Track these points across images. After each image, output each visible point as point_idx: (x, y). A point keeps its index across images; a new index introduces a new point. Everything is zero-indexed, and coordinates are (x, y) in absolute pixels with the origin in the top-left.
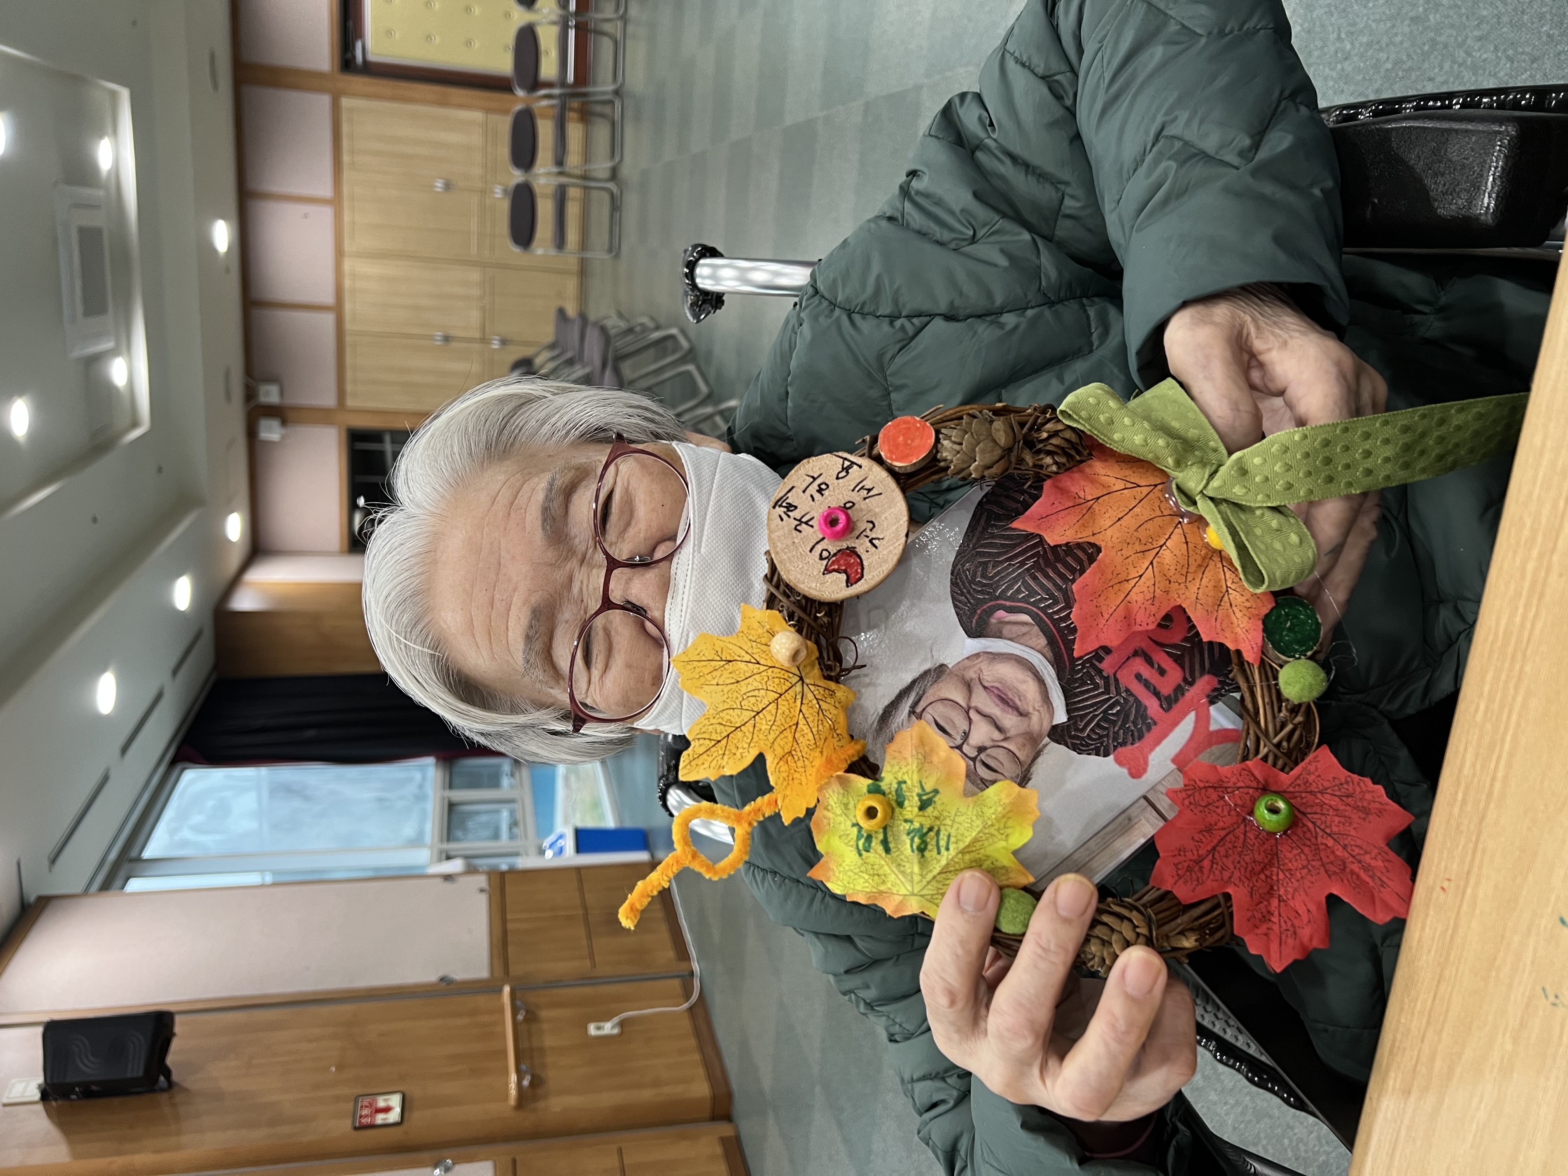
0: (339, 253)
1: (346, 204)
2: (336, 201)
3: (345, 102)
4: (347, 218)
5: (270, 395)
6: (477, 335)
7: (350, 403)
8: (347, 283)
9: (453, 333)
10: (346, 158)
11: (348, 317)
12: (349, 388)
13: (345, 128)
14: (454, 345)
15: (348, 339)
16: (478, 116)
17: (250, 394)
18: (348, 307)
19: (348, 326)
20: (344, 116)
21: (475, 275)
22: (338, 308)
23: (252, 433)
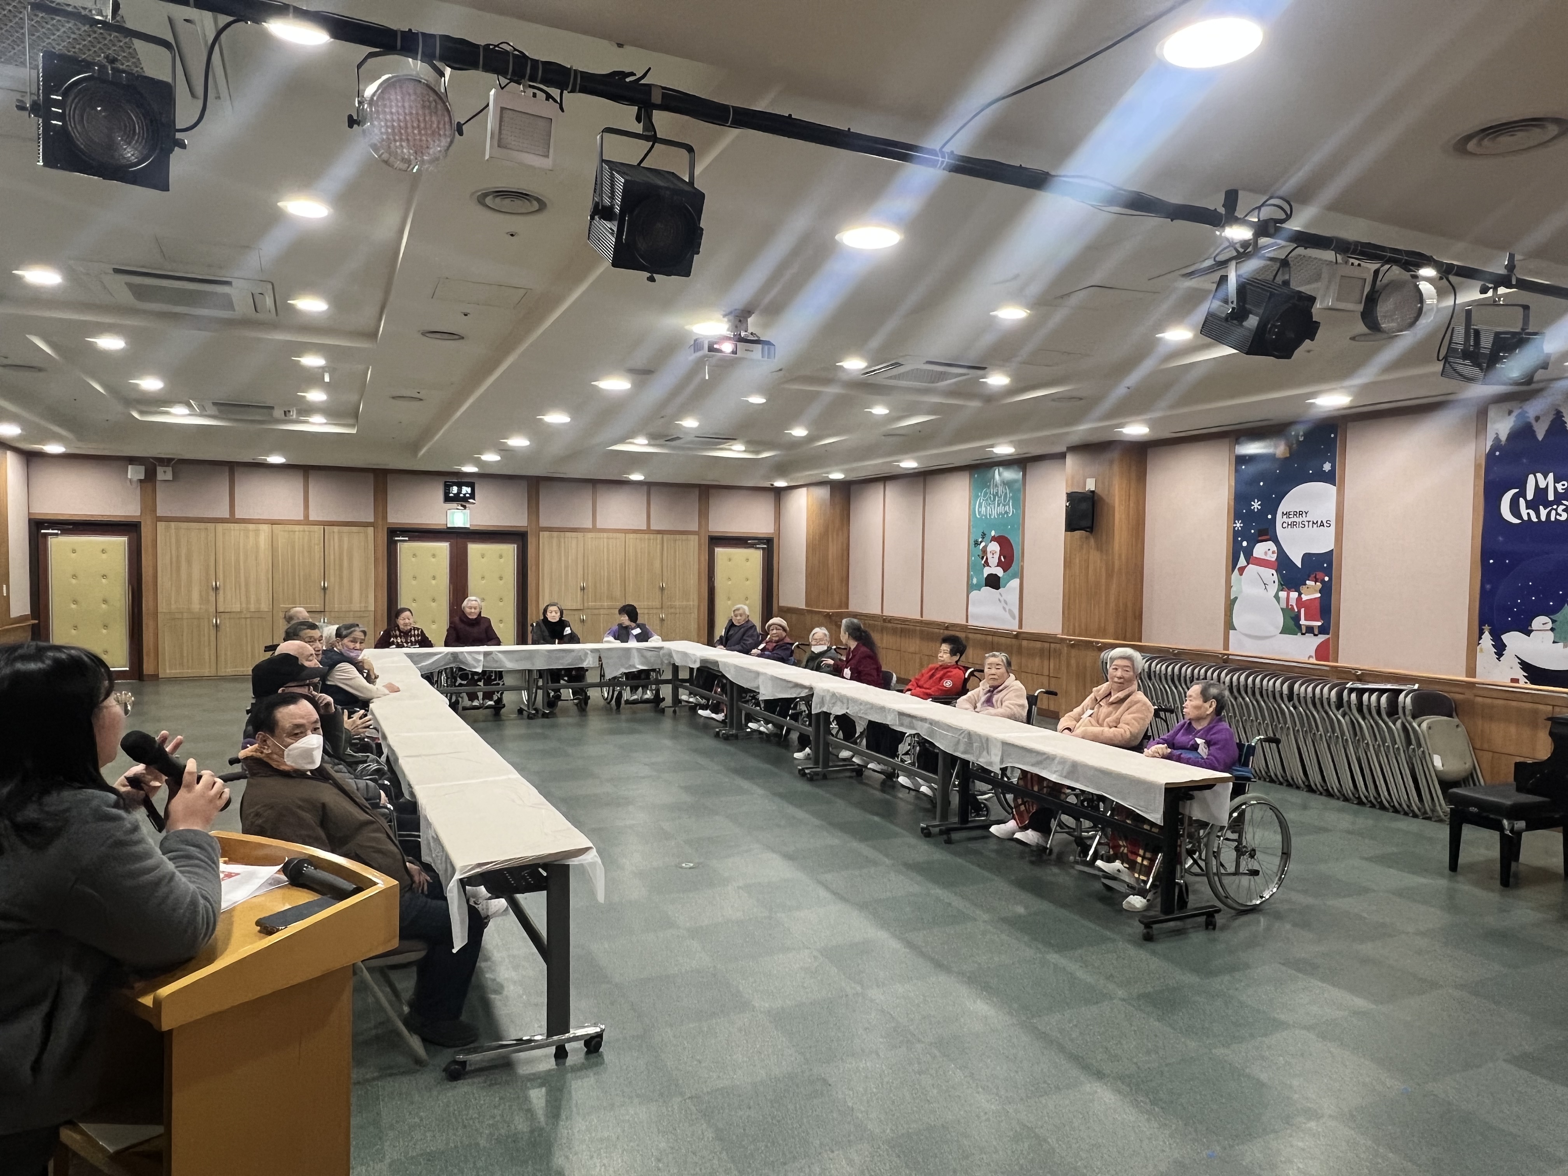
0: (273, 523)
1: (306, 528)
2: (306, 521)
3: (371, 530)
4: (297, 528)
5: (163, 474)
6: (220, 609)
7: (161, 526)
8: (251, 526)
9: (221, 592)
10: (336, 529)
11: (227, 526)
12: (173, 524)
13: (354, 529)
14: (212, 594)
15: (210, 526)
16: (372, 608)
17: (164, 461)
18: (234, 526)
19: (220, 527)
20: (362, 529)
21: (265, 606)
22: (232, 519)
23: (132, 460)
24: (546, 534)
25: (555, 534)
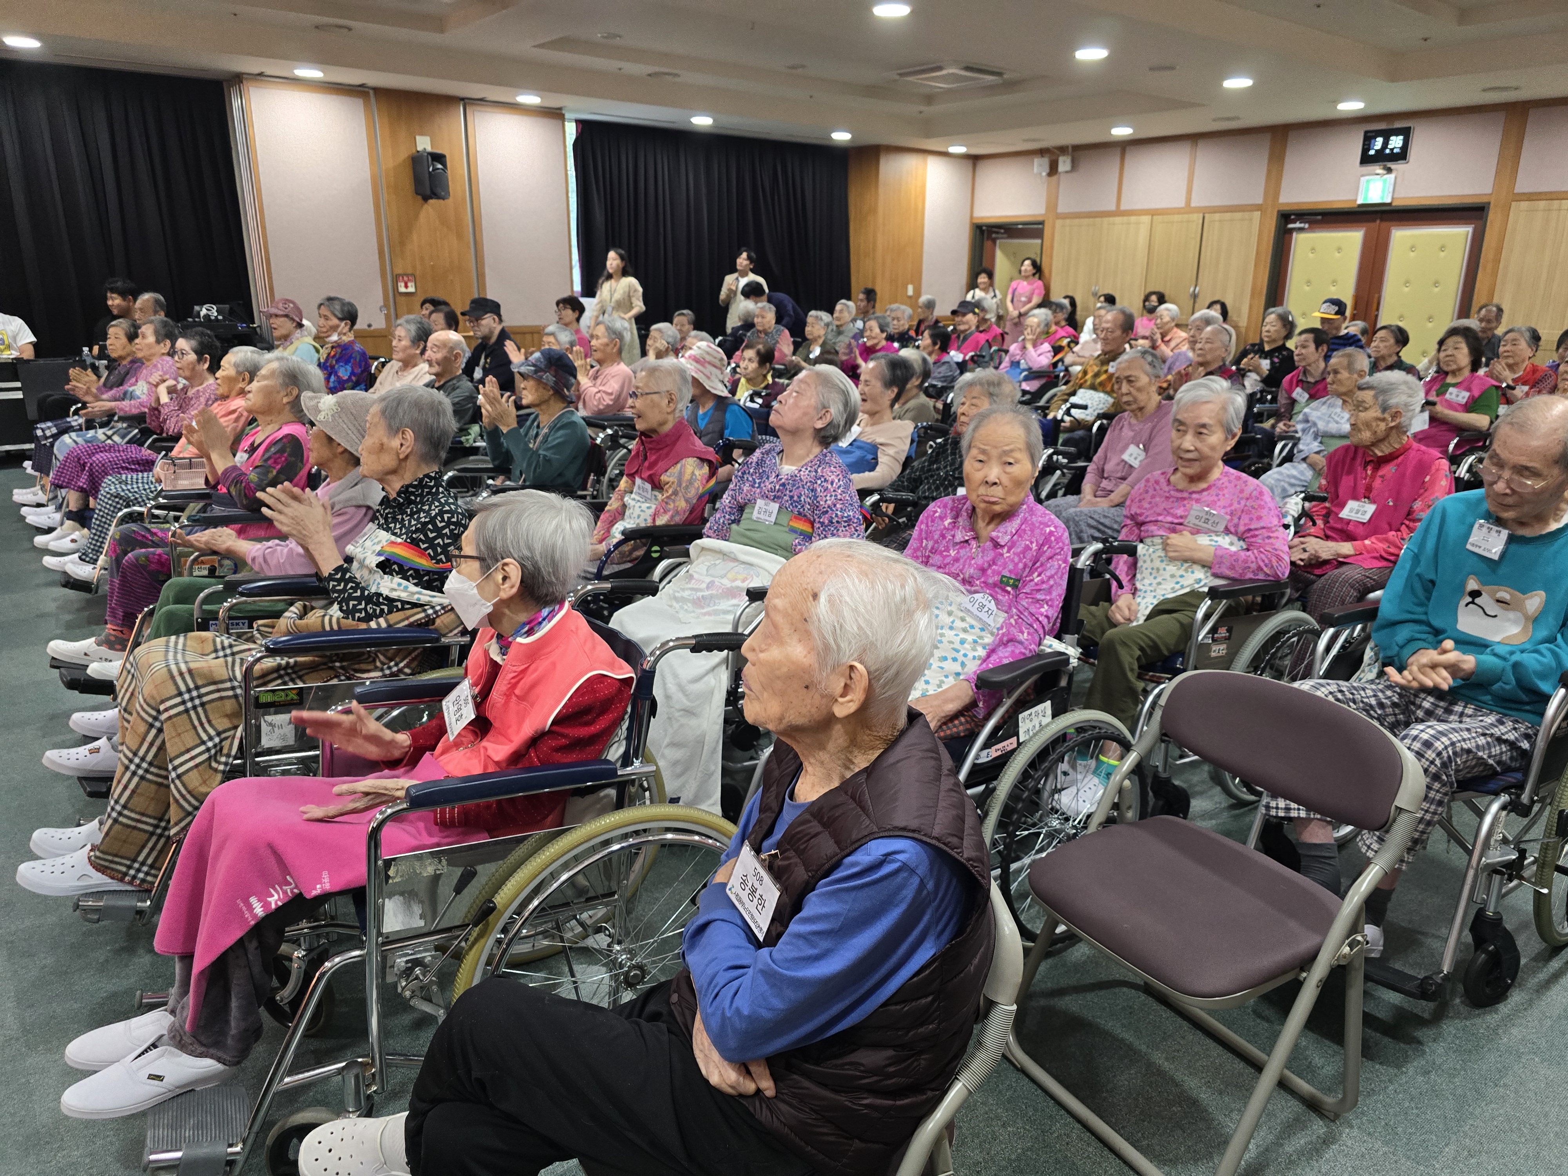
0: (1153, 213)
1: (1186, 217)
2: (1187, 208)
3: (1257, 214)
4: (1176, 218)
5: (1064, 164)
7: (1060, 223)
8: (1133, 219)
10: (1217, 216)
11: (1111, 219)
12: (1068, 221)
13: (1238, 215)
15: (1098, 220)
17: (1063, 150)
18: (1118, 220)
19: (1106, 220)
20: (1246, 215)
22: (1119, 213)
23: (1042, 152)
24: (1524, 205)
25: (1542, 204)
